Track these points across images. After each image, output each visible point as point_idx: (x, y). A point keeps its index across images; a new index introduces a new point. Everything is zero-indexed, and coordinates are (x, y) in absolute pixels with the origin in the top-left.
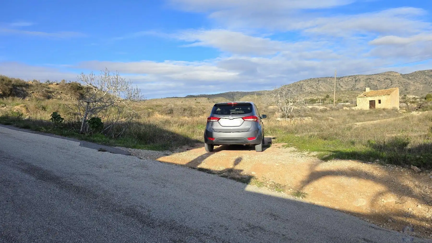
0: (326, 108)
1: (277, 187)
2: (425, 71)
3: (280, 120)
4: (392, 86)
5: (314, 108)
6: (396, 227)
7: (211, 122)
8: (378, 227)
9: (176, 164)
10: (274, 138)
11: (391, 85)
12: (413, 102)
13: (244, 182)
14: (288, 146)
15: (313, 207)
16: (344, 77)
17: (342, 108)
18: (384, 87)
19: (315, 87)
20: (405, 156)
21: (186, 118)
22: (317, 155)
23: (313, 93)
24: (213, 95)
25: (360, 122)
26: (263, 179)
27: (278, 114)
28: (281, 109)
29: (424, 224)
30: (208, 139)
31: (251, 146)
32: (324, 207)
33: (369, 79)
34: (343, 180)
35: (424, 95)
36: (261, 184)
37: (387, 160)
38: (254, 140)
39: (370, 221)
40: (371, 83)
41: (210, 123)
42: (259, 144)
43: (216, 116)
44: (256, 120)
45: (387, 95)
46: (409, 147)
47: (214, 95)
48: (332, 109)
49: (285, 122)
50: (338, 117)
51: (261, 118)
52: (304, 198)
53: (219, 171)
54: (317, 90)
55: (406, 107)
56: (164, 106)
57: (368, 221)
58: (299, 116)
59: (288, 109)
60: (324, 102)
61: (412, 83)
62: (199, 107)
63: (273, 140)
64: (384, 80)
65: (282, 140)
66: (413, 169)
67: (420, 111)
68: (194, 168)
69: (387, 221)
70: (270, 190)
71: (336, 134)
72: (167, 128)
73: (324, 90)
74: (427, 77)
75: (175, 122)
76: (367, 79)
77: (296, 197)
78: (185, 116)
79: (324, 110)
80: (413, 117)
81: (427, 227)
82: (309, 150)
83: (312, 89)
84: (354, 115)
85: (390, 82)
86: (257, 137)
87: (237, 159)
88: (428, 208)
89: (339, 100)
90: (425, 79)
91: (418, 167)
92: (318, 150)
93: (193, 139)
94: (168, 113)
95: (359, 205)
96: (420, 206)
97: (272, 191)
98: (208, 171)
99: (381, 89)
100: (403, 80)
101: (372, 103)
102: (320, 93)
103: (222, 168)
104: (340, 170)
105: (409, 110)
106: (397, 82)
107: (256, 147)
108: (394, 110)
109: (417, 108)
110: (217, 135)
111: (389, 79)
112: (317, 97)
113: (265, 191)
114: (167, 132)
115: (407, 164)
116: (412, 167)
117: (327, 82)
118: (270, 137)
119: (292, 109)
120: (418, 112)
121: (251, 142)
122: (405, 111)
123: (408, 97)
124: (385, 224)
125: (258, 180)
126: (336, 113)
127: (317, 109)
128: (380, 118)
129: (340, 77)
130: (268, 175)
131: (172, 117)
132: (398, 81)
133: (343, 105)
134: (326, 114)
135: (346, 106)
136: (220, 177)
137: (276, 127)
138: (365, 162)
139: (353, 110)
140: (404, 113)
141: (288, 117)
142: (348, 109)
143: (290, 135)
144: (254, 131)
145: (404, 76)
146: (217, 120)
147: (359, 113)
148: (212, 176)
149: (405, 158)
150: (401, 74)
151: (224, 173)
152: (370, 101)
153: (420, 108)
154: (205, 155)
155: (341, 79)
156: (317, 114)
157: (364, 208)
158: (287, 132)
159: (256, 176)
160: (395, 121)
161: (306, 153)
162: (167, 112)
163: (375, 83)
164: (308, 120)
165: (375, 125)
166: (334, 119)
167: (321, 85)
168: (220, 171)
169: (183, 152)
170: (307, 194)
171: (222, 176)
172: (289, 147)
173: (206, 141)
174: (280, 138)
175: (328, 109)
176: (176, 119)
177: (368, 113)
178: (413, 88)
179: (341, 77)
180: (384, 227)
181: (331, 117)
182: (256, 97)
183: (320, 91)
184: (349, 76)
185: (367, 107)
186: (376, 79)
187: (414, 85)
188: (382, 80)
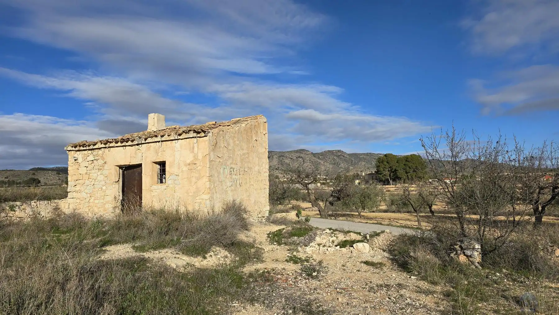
2: (333, 151)
11: (303, 164)
33: (282, 156)
40: (284, 162)
61: (322, 162)
64: (297, 158)
74: (335, 158)
76: (280, 156)
85: (302, 161)
100: (314, 159)
106: (308, 161)
111: (301, 157)
123: (319, 178)
145: (314, 155)
150: (312, 153)
152: (121, 167)
178: (323, 168)
185: (108, 202)
186: (289, 157)
187: (324, 165)
188: (295, 158)
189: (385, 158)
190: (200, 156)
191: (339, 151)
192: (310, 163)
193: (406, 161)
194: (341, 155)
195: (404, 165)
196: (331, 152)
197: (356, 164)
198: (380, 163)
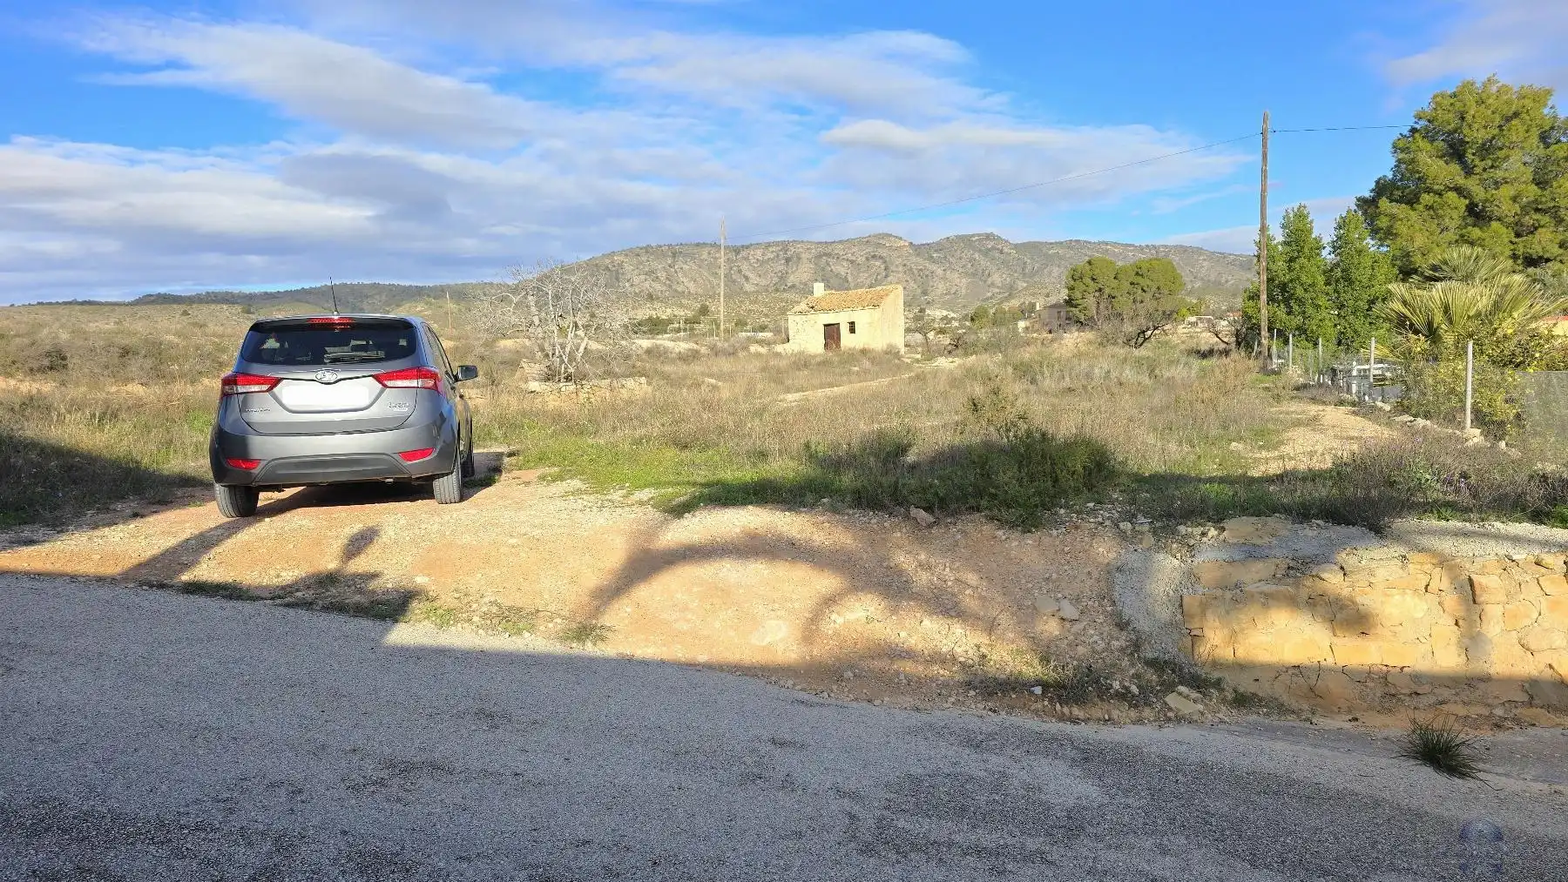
0: (695, 347)
1: (510, 617)
2: (973, 236)
3: (538, 390)
4: (889, 279)
5: (657, 347)
6: (865, 691)
7: (241, 397)
8: (815, 699)
9: (73, 578)
10: (511, 455)
11: (886, 276)
12: (942, 331)
13: (382, 617)
14: (559, 478)
15: (626, 666)
16: (751, 245)
17: (746, 348)
18: (868, 282)
19: (662, 275)
20: (897, 482)
21: (136, 389)
22: (652, 498)
23: (658, 298)
24: (266, 293)
25: (798, 391)
26: (457, 595)
27: (533, 369)
28: (542, 349)
29: (936, 669)
30: (229, 465)
31: (416, 483)
32: (662, 664)
33: (825, 254)
34: (729, 571)
35: (971, 311)
36: (448, 617)
37: (848, 498)
38: (425, 459)
39: (794, 685)
40: (831, 270)
41: (236, 402)
42: (447, 474)
43: (258, 369)
44: (431, 383)
45: (871, 307)
46: (911, 458)
47: (271, 294)
48: (715, 351)
49: (556, 397)
50: (730, 377)
51: (457, 379)
52: (599, 643)
53: (277, 587)
54: (670, 286)
55: (922, 345)
56: (15, 336)
57: (791, 686)
58: (609, 374)
59: (568, 350)
60: (692, 329)
61: (940, 272)
62: (196, 340)
63: (506, 460)
64: (867, 259)
65: (542, 459)
66: (915, 519)
67: (958, 356)
68: (162, 586)
69: (840, 679)
70: (481, 631)
71: (722, 430)
72: (32, 430)
73: (692, 287)
74: (977, 256)
75: (76, 406)
76: (820, 256)
77: (574, 645)
78: (127, 381)
79: (690, 354)
80: (935, 373)
81: (941, 678)
82: (627, 485)
83: (654, 284)
84: (779, 371)
85: (883, 267)
86: (439, 447)
87: (357, 534)
88: (947, 626)
89: (741, 324)
90: (972, 260)
91: (925, 509)
92: (657, 484)
93: (166, 473)
94: (42, 370)
95: (768, 640)
96: (927, 622)
97: (490, 632)
98: (230, 592)
99: (857, 286)
100: (918, 262)
101: (831, 332)
102: (678, 296)
103: (288, 576)
104: (719, 540)
105: (930, 352)
106: (901, 269)
107: (438, 485)
108: (892, 353)
109: (950, 348)
110: (266, 449)
111: (881, 258)
112: (669, 311)
113: (462, 637)
114: (32, 445)
115: (901, 504)
116: (914, 511)
117: (702, 261)
118: (499, 450)
119: (582, 349)
120: (951, 359)
121: (415, 468)
122: (919, 356)
123: (929, 315)
124: (835, 687)
125: (436, 604)
126: (725, 365)
127: (666, 351)
128: (853, 377)
129: (739, 244)
130: (474, 582)
131: (63, 384)
132: (905, 265)
133: (748, 338)
134: (696, 368)
135: (761, 342)
136: (281, 608)
137: (524, 414)
138: (789, 510)
139: (778, 355)
140: (918, 361)
141: (568, 378)
142: (763, 350)
143: (570, 442)
144: (428, 425)
145: (918, 249)
146: (265, 387)
147: (794, 363)
148: (248, 607)
149: (896, 488)
150: (911, 243)
151: (299, 594)
152: (825, 325)
153: (958, 346)
154: (220, 532)
155: (743, 254)
156: (668, 368)
157: (781, 647)
158: (564, 429)
159: (433, 590)
160: (892, 384)
161: (617, 496)
162: (35, 365)
163: (841, 269)
164: (637, 388)
165: (835, 400)
166: (720, 384)
167: (682, 268)
168: (283, 588)
169: (109, 525)
170: (609, 629)
171: (288, 605)
172: (562, 479)
173: (220, 472)
174: (535, 452)
175: (703, 350)
176: (77, 392)
177: (819, 364)
178: (941, 287)
179: (743, 246)
180: (832, 695)
181: (711, 376)
182: (451, 306)
183: (679, 289)
184: (769, 245)
186: (845, 257)
187: (944, 278)
188: (861, 260)
189: (1088, 267)
191: (988, 237)
192: (905, 272)
194: (993, 248)
195: (1132, 284)
196: (966, 240)
197: (1034, 275)
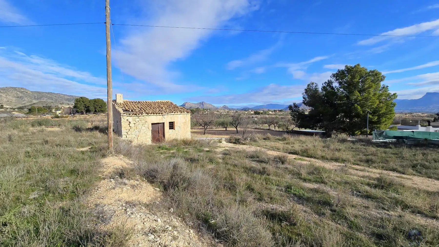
45: (185, 113)
61: (4, 95)
90: (17, 94)
152: (153, 124)
185: (148, 138)
189: (81, 99)
190: (187, 120)
191: (22, 88)
193: (95, 102)
194: (24, 91)
195: (94, 104)
196: (13, 88)
198: (77, 102)
